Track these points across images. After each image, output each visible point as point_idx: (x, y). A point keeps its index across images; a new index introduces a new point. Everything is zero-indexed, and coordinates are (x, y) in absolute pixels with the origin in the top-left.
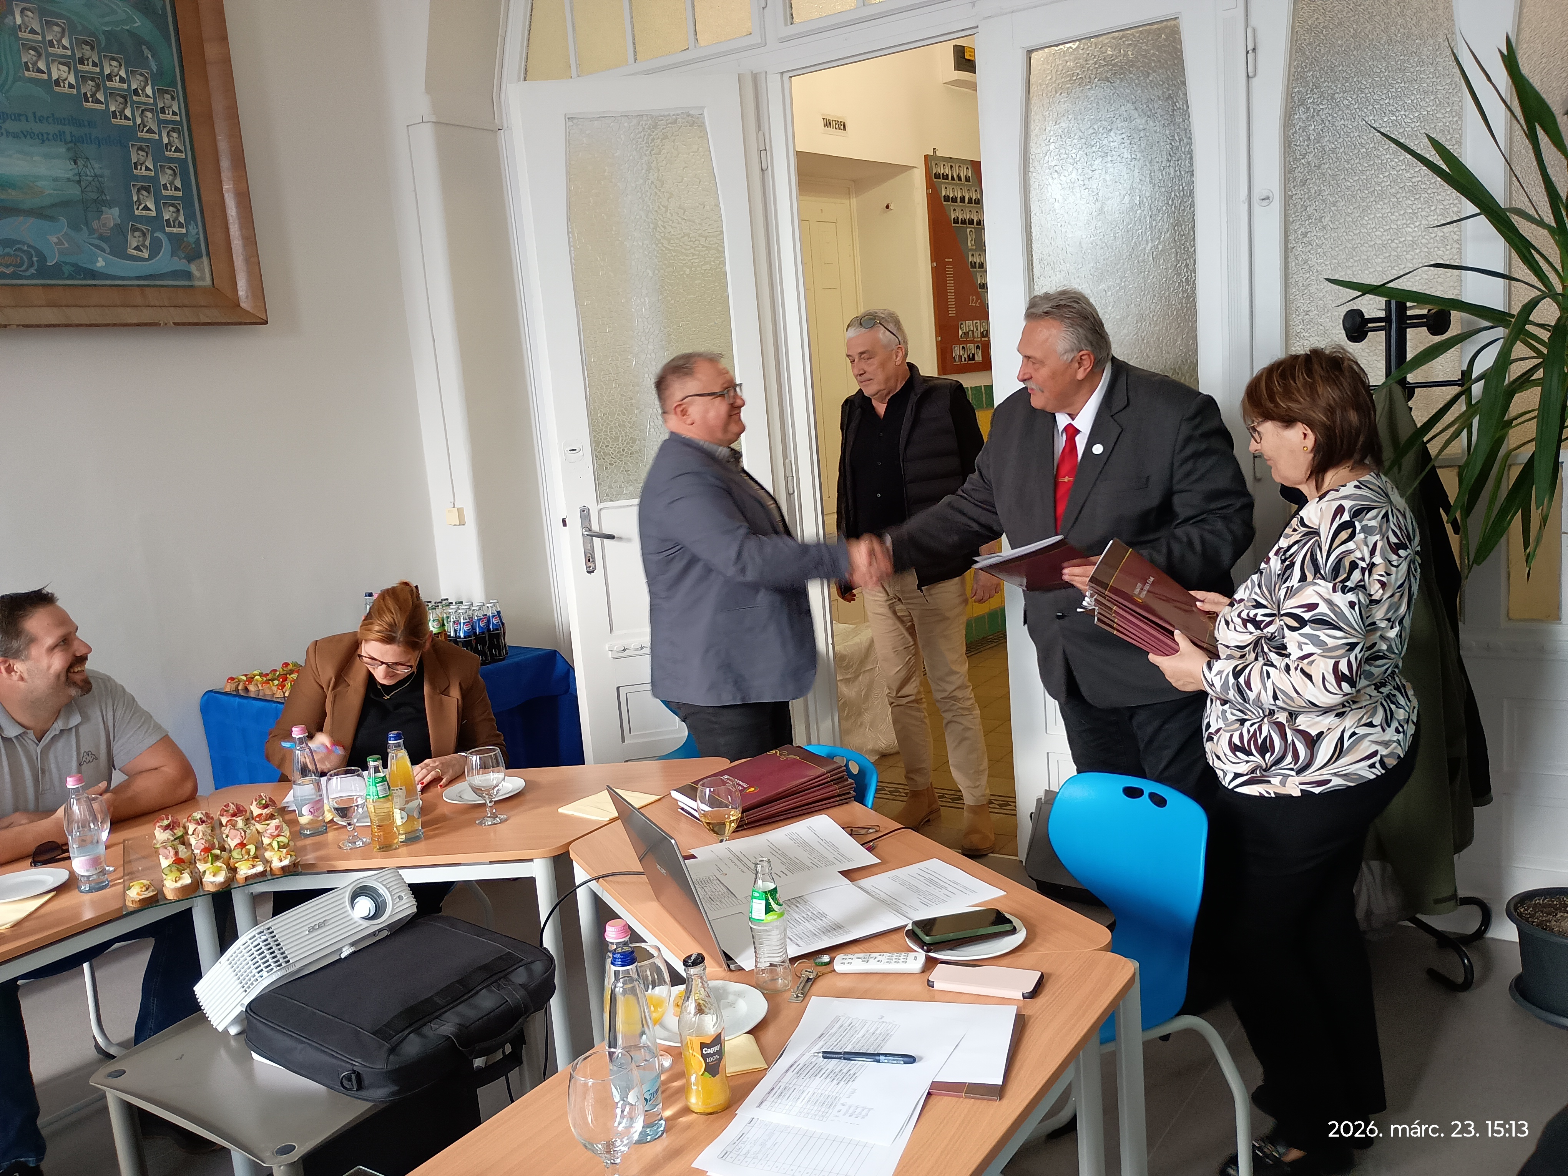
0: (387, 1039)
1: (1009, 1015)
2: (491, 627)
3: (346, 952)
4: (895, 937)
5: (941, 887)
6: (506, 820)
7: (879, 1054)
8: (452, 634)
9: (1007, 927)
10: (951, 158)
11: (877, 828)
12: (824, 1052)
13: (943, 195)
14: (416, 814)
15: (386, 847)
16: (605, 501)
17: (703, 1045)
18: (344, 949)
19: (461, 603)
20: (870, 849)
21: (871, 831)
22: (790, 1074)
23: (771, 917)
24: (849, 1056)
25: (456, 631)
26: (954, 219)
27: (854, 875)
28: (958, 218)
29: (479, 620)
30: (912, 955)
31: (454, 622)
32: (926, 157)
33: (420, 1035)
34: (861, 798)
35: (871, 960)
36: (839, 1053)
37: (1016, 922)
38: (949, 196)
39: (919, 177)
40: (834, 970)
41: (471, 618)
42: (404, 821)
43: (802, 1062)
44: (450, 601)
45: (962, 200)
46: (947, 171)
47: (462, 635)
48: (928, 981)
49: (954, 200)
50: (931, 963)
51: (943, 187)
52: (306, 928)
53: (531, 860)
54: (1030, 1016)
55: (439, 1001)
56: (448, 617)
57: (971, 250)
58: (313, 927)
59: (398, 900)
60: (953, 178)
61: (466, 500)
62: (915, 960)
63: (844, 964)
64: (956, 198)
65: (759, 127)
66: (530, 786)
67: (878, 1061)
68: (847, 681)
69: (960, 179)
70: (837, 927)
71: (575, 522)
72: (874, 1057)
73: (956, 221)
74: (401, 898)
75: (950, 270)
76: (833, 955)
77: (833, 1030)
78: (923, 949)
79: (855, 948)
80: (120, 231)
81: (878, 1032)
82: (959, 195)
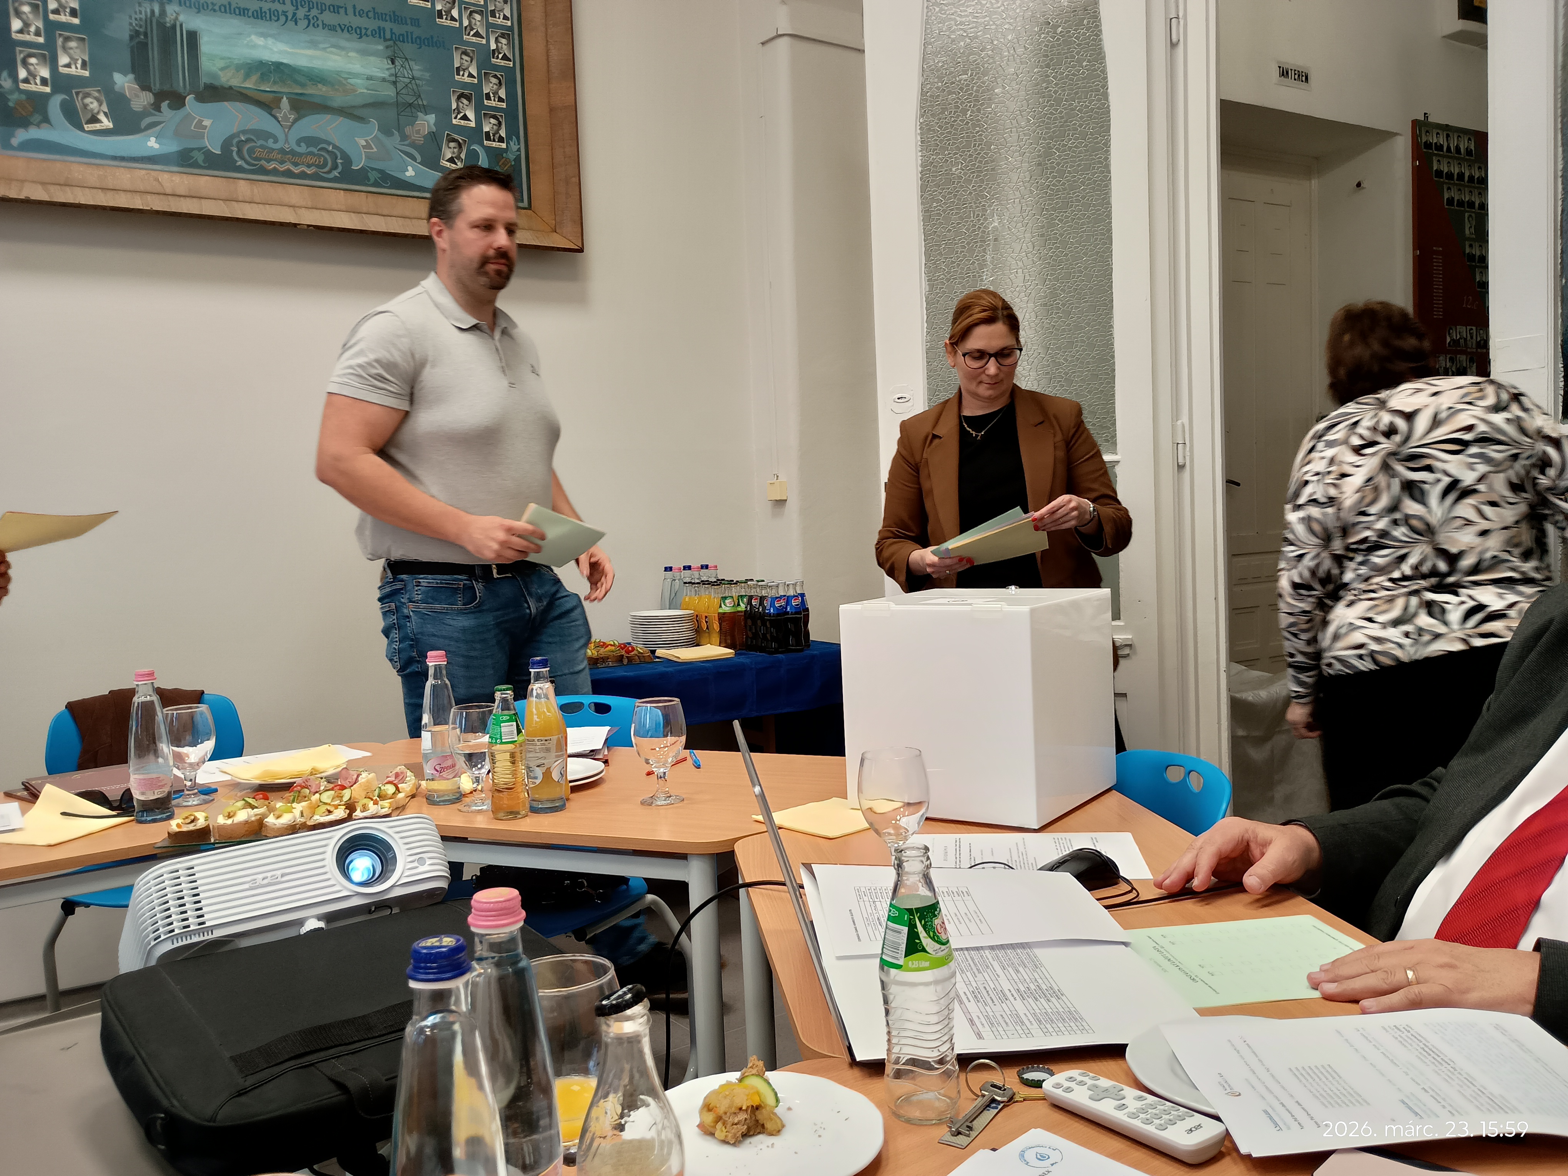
10: (1447, 125)
13: (1435, 169)
26: (1448, 199)
28: (1453, 198)
32: (1415, 123)
38: (1442, 172)
39: (1403, 146)
45: (1461, 176)
46: (1442, 140)
49: (1450, 176)
51: (1435, 159)
57: (1469, 239)
60: (1449, 150)
61: (791, 475)
69: (1458, 152)
73: (1450, 201)
75: (1437, 260)
80: (434, 138)
82: (1456, 170)
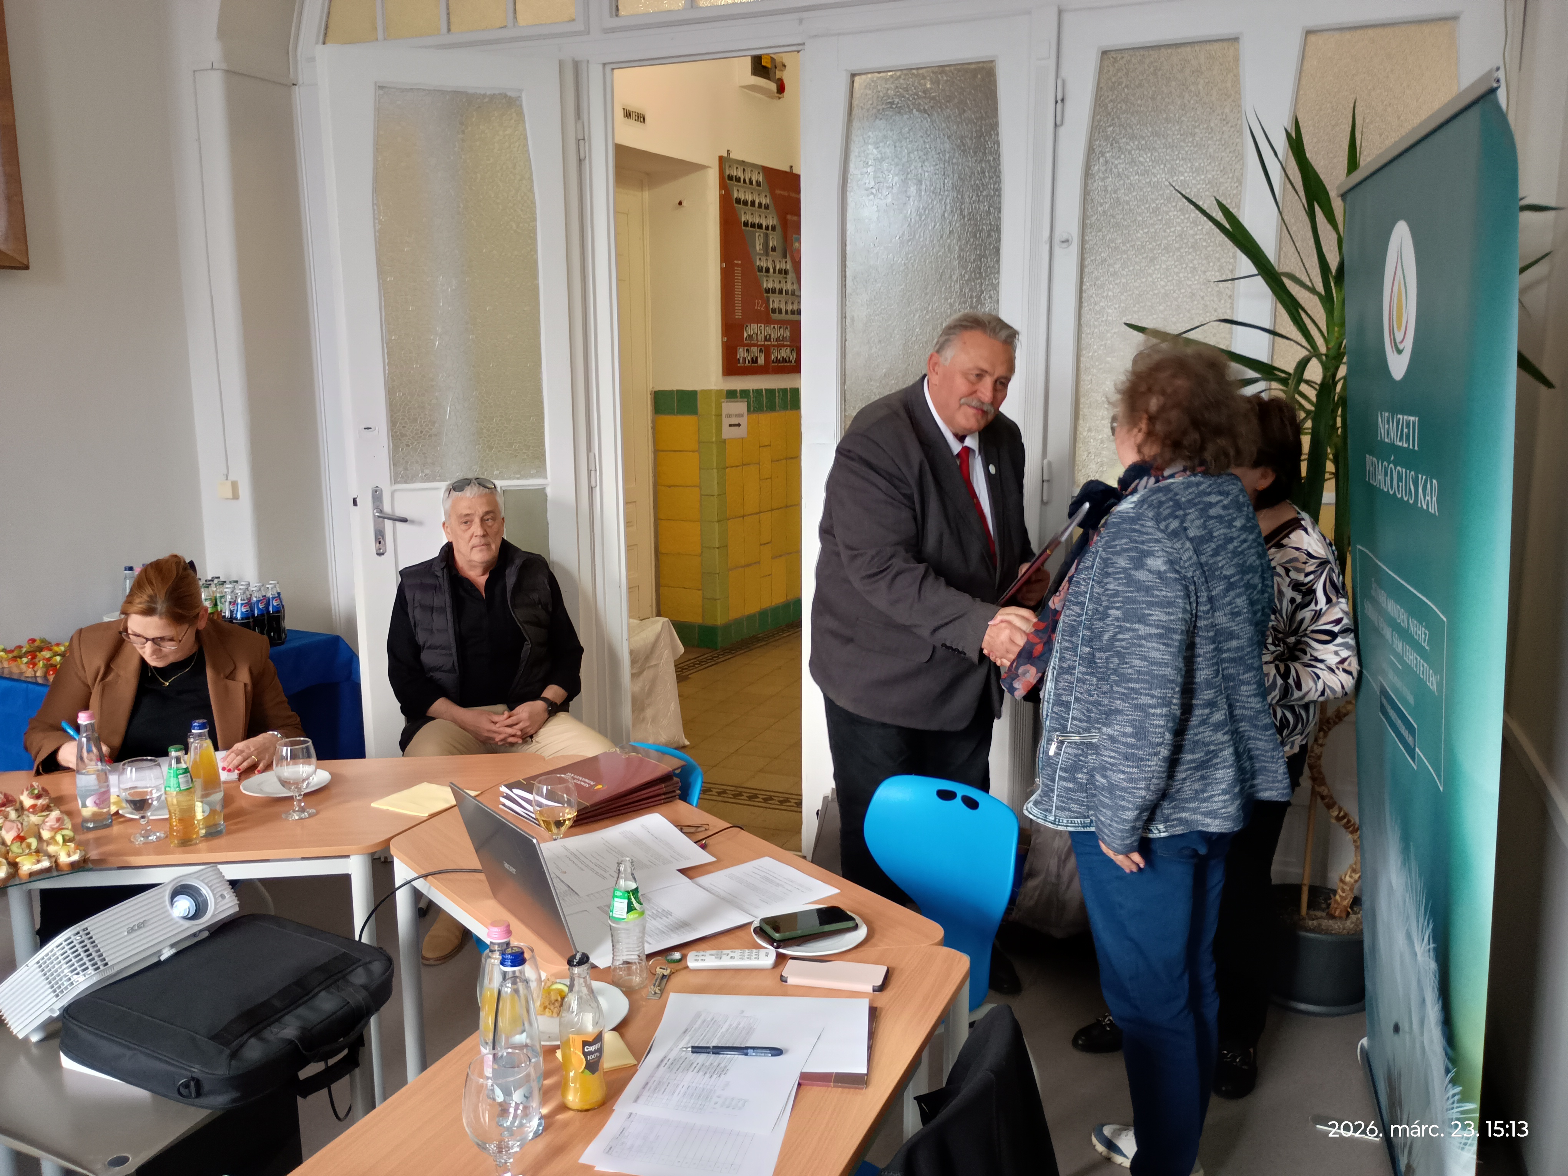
0: (227, 1044)
1: (862, 1008)
2: (271, 609)
3: (167, 954)
4: (740, 933)
5: (778, 885)
6: (317, 813)
7: (747, 1048)
8: (228, 614)
9: (850, 924)
10: (743, 162)
11: (707, 827)
12: (693, 1047)
13: (735, 197)
14: (218, 808)
15: (186, 842)
16: (399, 483)
17: (585, 1043)
18: (164, 951)
19: (237, 582)
20: (703, 847)
21: (700, 829)
22: (662, 1069)
23: (633, 915)
24: (718, 1050)
25: (232, 612)
26: (744, 222)
27: (690, 873)
28: (747, 222)
29: (258, 602)
30: (762, 952)
31: (230, 602)
32: (721, 158)
33: (262, 1039)
34: (685, 796)
35: (724, 957)
36: (708, 1048)
37: (858, 920)
38: (740, 199)
39: (712, 177)
40: (688, 967)
41: (250, 599)
42: (206, 814)
43: (672, 1056)
44: (222, 579)
45: (753, 203)
46: (740, 174)
47: (239, 616)
48: (782, 976)
49: (745, 203)
50: (781, 959)
51: (735, 189)
52: (125, 929)
53: (348, 856)
54: (881, 1009)
55: (277, 1004)
56: (221, 597)
57: (759, 255)
58: (132, 928)
59: (220, 899)
60: (745, 181)
61: (242, 473)
62: (766, 957)
63: (696, 961)
64: (747, 202)
65: (578, 116)
66: (336, 780)
67: (746, 1054)
69: (751, 183)
70: (683, 925)
71: (366, 502)
72: (743, 1050)
73: (746, 224)
74: (223, 896)
75: (738, 271)
76: (684, 952)
77: (696, 1026)
78: (772, 945)
79: (703, 945)
81: (741, 1026)
82: (749, 199)
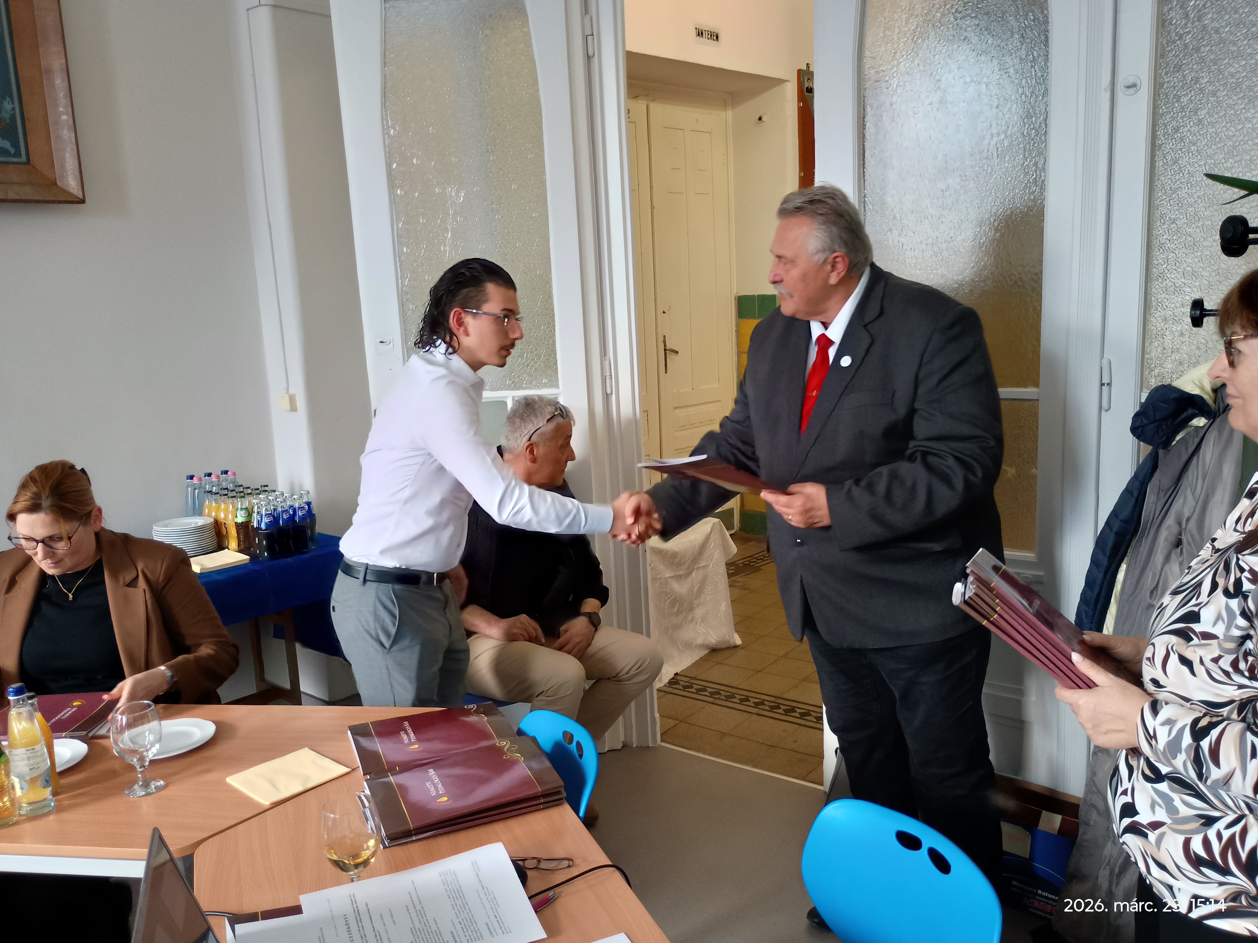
2: (298, 518)
8: (256, 525)
11: (569, 863)
25: (258, 522)
32: (800, 72)
39: (791, 91)
41: (276, 510)
47: (264, 527)
61: (298, 385)
65: (586, 11)
66: (222, 731)
68: (679, 578)
